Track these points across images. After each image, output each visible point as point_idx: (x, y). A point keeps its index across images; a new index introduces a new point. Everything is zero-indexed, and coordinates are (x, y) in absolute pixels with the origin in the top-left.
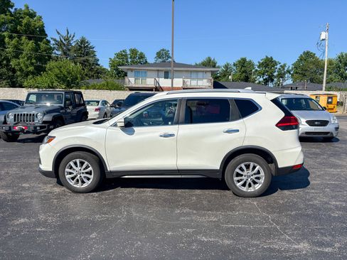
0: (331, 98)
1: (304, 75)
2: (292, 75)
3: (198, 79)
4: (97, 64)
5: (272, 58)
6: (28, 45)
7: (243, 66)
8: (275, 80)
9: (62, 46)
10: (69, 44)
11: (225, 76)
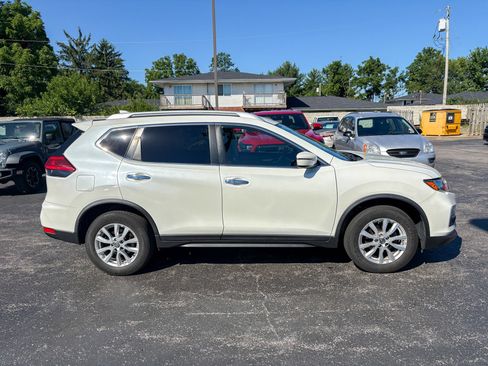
0: (453, 115)
1: (424, 83)
2: (407, 83)
3: (264, 94)
4: (127, 79)
5: (378, 61)
6: (21, 56)
7: (335, 73)
8: (383, 91)
9: (74, 53)
10: (84, 50)
11: (311, 88)
